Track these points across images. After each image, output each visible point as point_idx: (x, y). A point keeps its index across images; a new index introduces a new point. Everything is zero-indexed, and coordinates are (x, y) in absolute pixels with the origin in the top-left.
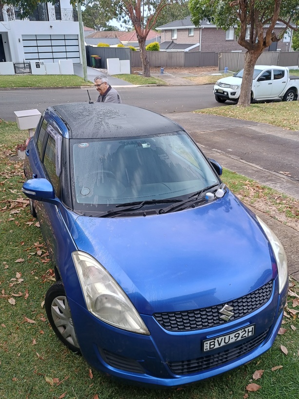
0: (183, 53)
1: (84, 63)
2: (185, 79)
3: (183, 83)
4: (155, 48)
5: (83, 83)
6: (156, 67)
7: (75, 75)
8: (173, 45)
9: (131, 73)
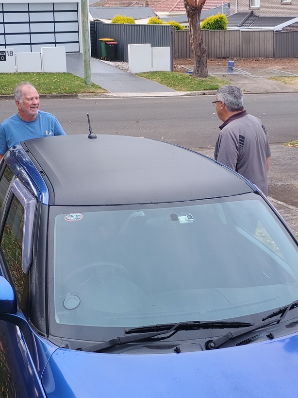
0: (271, 34)
1: (85, 52)
2: (274, 81)
3: (270, 88)
4: (218, 25)
5: (82, 87)
6: (219, 58)
7: (68, 74)
8: (252, 19)
9: (172, 70)
